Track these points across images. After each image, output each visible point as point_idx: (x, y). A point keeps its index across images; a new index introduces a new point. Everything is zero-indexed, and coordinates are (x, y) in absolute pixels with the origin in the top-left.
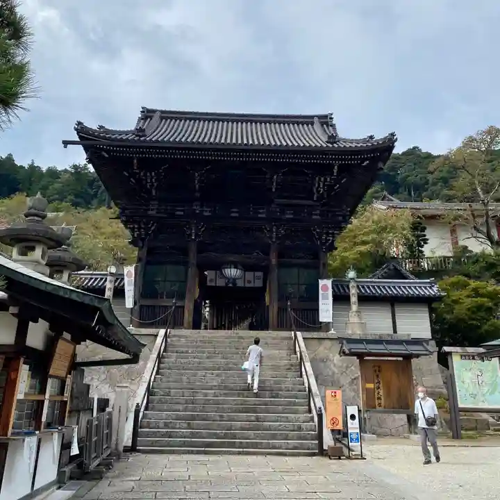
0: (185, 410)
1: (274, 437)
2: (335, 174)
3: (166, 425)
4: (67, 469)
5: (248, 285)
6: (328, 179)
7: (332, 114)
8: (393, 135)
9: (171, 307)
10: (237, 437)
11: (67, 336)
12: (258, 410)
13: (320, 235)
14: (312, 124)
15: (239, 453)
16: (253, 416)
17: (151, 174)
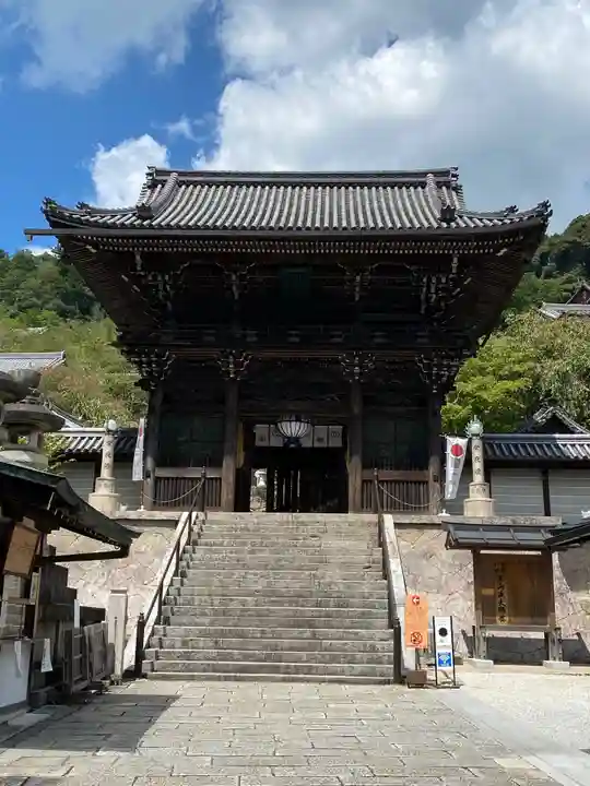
0: (212, 624)
1: (334, 659)
2: (454, 271)
3: (185, 644)
4: (42, 692)
5: (317, 445)
6: (444, 280)
7: (457, 169)
8: (545, 205)
9: (200, 479)
10: (284, 659)
11: (29, 522)
12: (317, 624)
13: (429, 367)
14: (423, 185)
15: (284, 680)
16: (308, 632)
17: (163, 277)
